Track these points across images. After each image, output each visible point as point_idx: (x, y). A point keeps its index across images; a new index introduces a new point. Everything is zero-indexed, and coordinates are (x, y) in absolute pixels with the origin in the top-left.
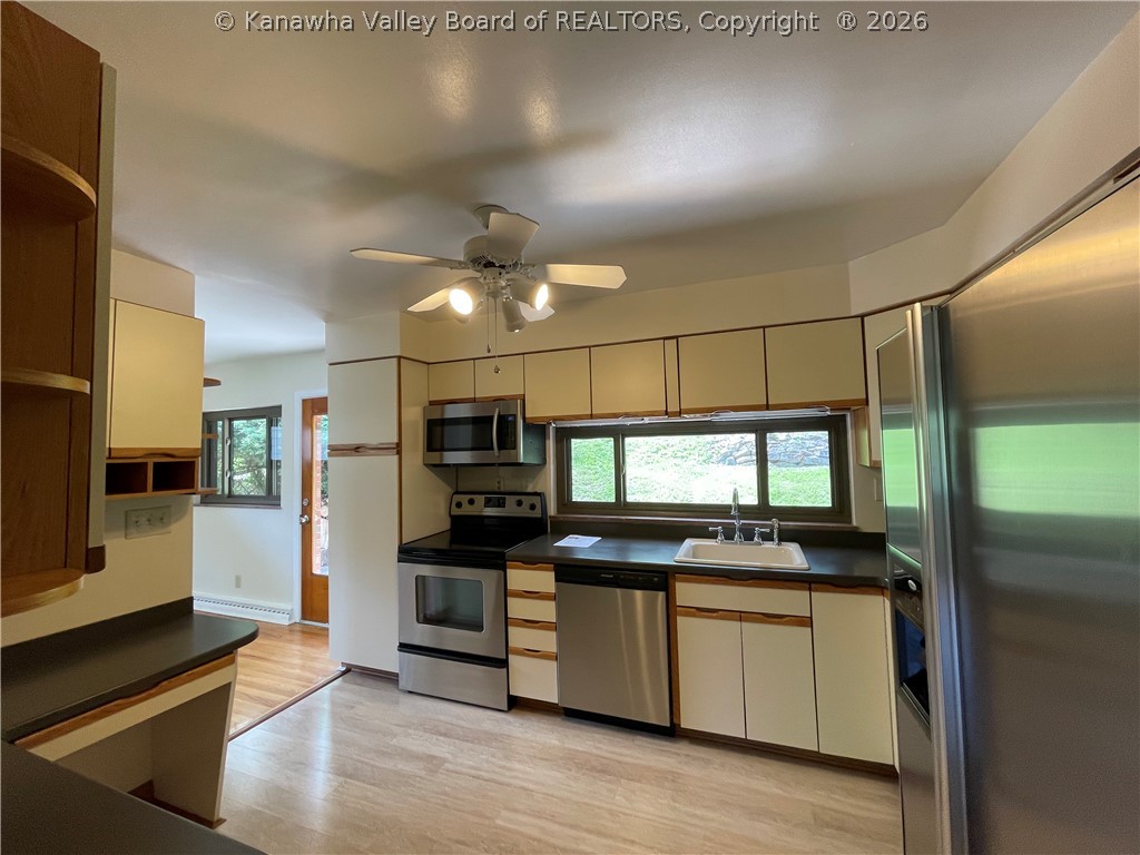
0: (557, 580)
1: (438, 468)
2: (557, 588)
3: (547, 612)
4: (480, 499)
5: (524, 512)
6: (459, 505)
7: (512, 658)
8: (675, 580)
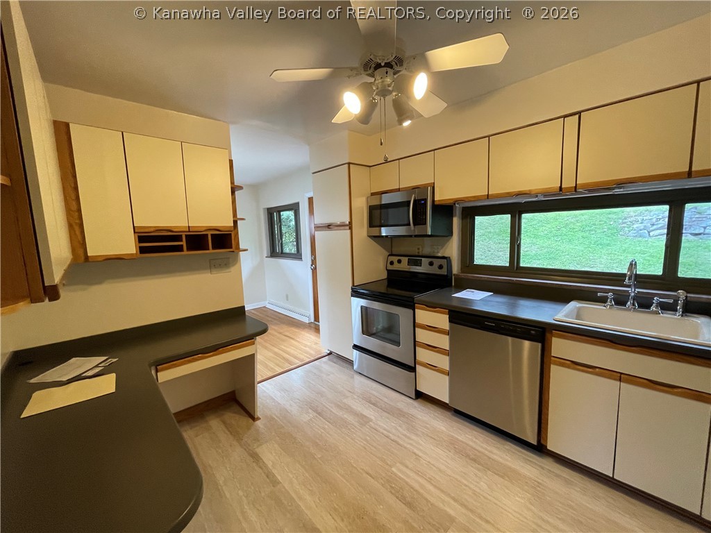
0: (450, 321)
1: (377, 238)
2: (451, 327)
3: (444, 342)
4: (405, 260)
5: (434, 270)
6: (392, 263)
7: (419, 368)
8: (552, 335)
